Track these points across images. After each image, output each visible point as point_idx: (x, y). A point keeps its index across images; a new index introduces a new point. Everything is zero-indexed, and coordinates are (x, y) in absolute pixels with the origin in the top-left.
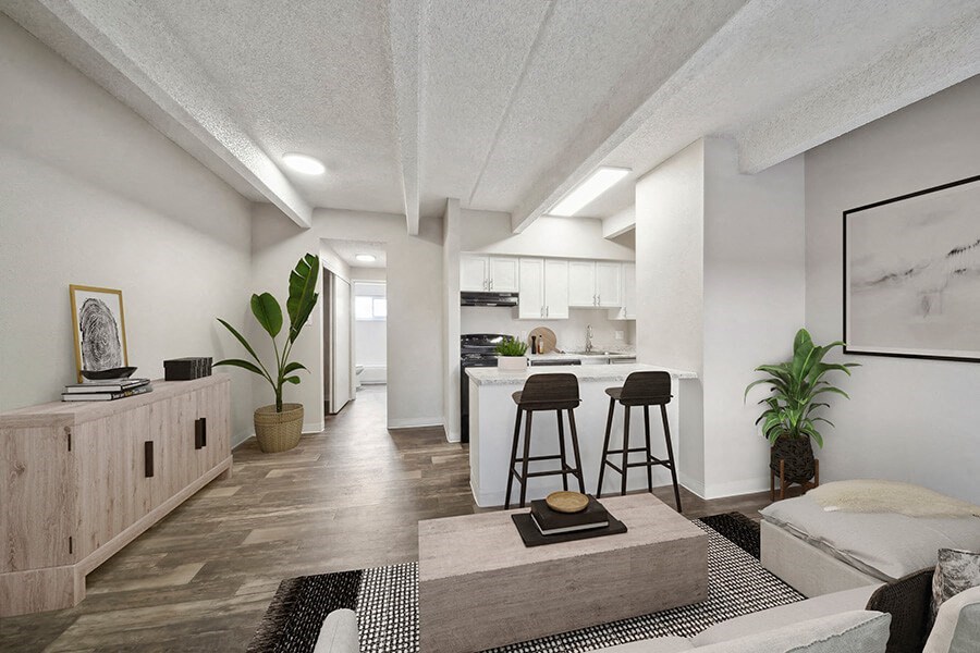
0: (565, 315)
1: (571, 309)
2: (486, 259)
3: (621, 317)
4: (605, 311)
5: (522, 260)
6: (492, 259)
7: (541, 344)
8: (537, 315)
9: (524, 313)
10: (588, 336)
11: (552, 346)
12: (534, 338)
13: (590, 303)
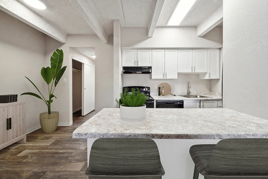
0: (176, 77)
1: (179, 74)
2: (136, 51)
3: (207, 77)
4: (198, 75)
5: (153, 51)
6: (139, 51)
7: (163, 91)
8: (161, 77)
9: (154, 76)
10: (189, 87)
11: (169, 92)
12: (159, 88)
13: (189, 71)
